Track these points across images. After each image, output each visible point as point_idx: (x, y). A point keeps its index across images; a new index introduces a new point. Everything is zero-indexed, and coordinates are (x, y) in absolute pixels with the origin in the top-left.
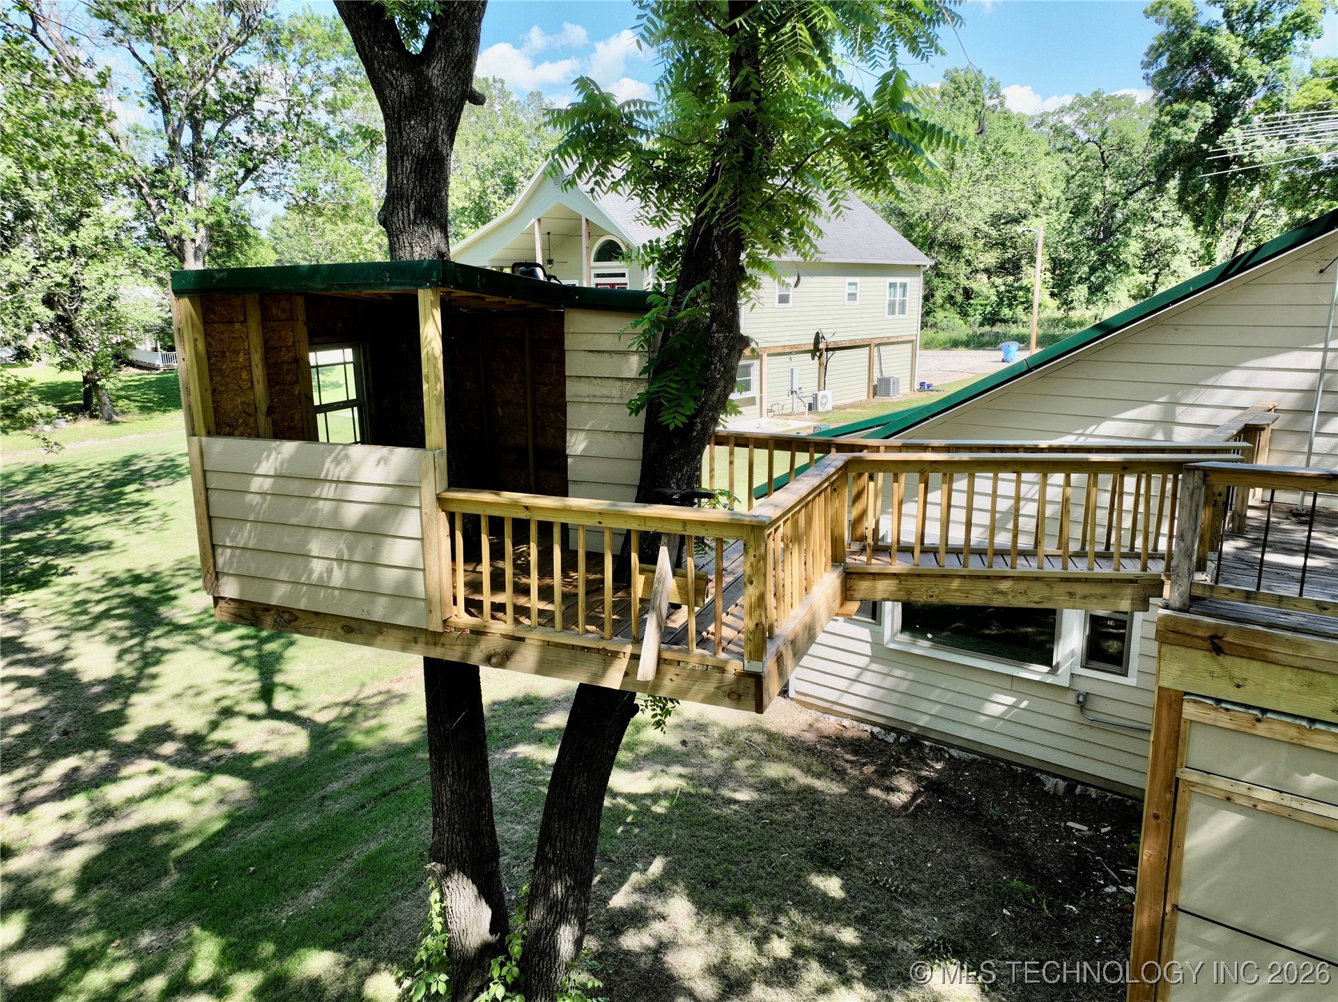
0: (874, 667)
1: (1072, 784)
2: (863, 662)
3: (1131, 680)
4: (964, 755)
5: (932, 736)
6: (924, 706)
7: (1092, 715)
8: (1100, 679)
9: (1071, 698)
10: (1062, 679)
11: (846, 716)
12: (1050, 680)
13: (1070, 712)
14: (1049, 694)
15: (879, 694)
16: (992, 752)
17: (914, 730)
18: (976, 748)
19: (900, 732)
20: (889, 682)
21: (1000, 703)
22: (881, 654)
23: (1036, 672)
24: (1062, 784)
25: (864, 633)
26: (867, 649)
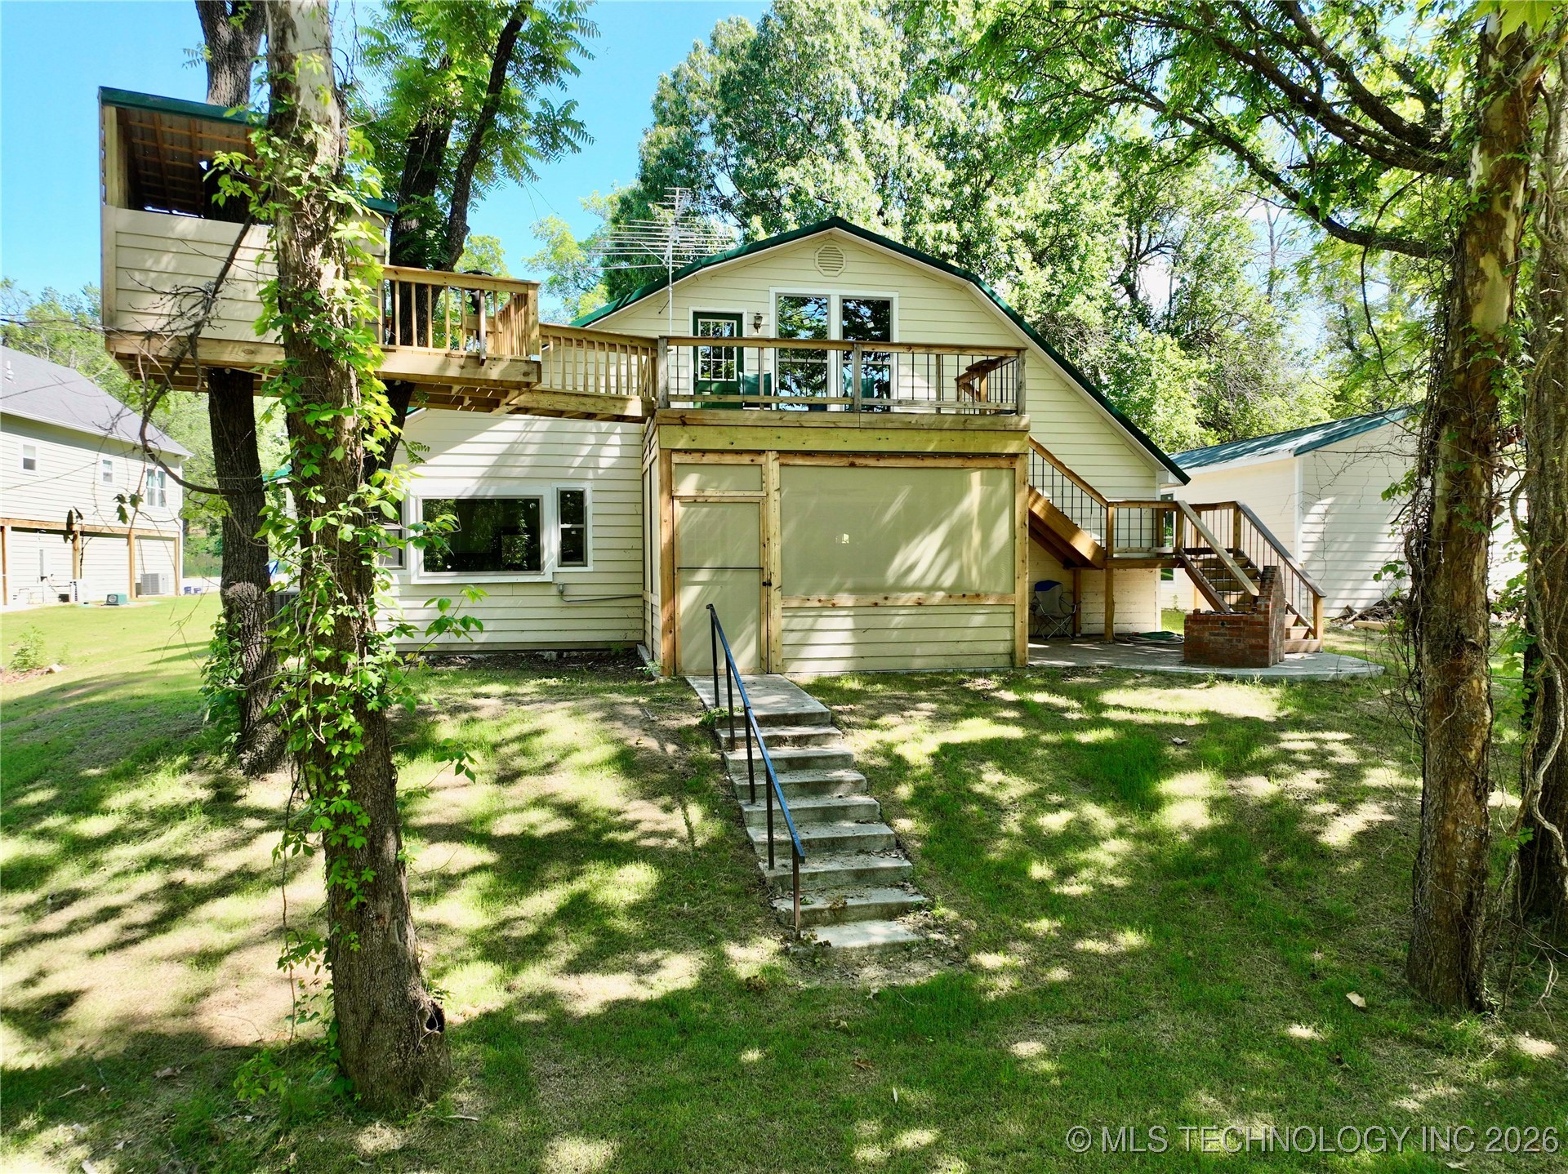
3: (590, 568)
4: (483, 655)
7: (567, 598)
8: (571, 571)
9: (554, 590)
10: (548, 578)
12: (540, 579)
13: (554, 601)
14: (540, 590)
16: (503, 647)
18: (492, 648)
22: (409, 592)
23: (531, 576)
24: (554, 655)
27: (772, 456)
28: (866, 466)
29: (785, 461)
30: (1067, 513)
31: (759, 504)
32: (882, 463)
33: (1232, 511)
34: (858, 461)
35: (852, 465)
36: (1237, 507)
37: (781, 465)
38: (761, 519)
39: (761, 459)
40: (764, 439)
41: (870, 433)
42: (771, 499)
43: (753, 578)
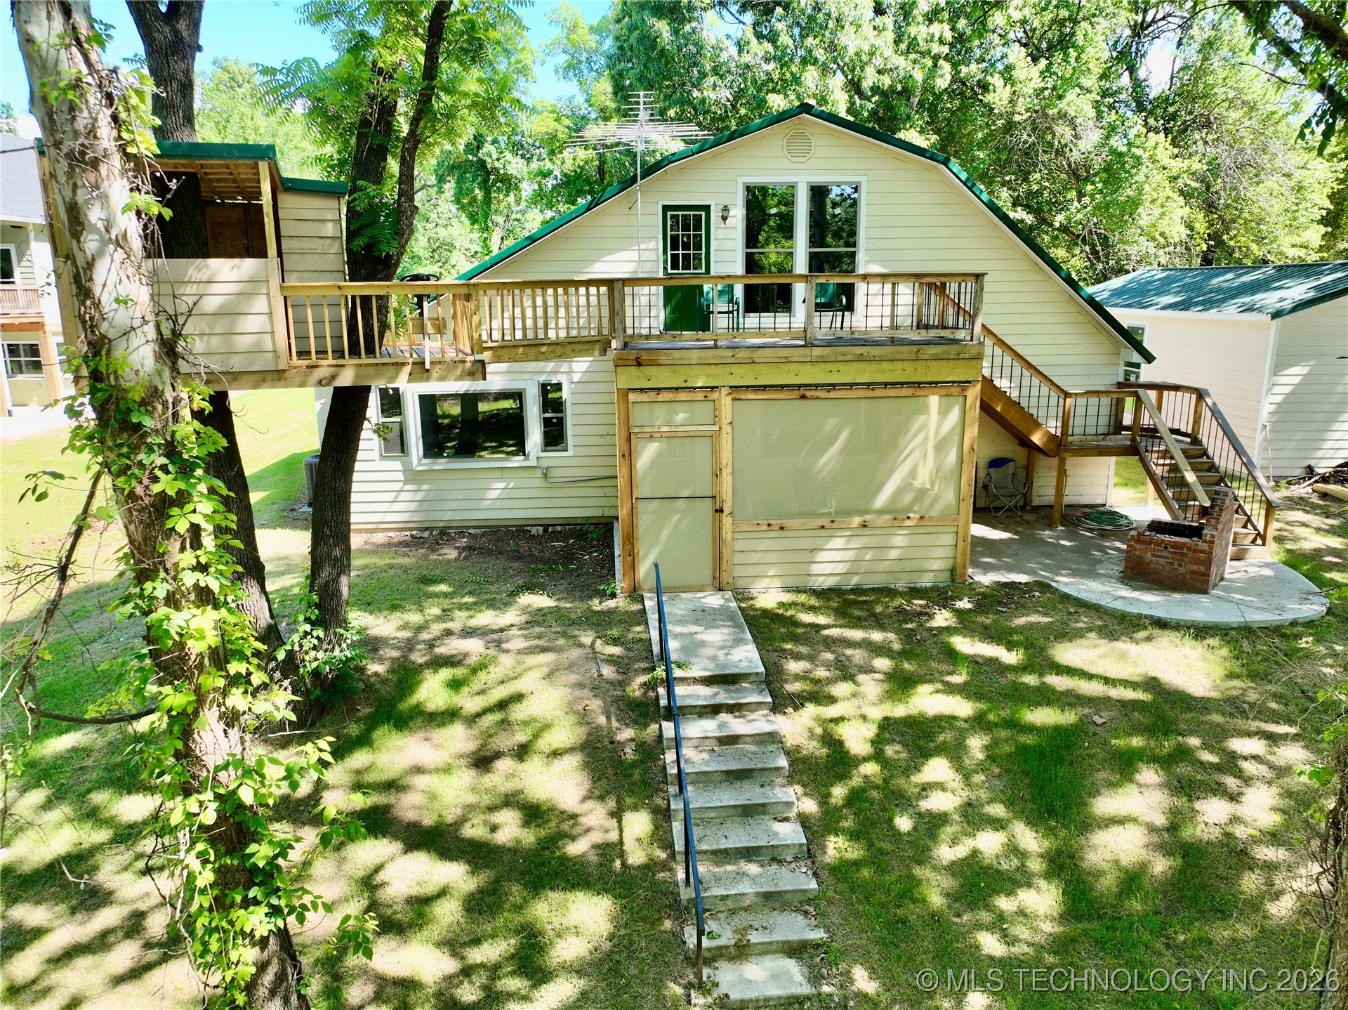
0: (408, 487)
1: (546, 527)
2: (398, 486)
3: (570, 453)
4: (478, 531)
5: (455, 524)
6: (447, 505)
7: (551, 480)
8: (554, 456)
9: (539, 473)
10: (533, 462)
11: (389, 530)
12: (525, 464)
13: (539, 482)
14: (526, 473)
15: (413, 506)
16: (495, 523)
17: (441, 524)
18: (485, 524)
19: (430, 529)
20: (419, 496)
21: (497, 489)
22: (412, 477)
23: (518, 461)
24: (541, 529)
25: (397, 465)
26: (400, 476)
27: (725, 391)
28: (817, 398)
29: (737, 396)
30: (1024, 403)
31: (714, 437)
32: (832, 395)
33: (1194, 396)
34: (808, 394)
35: (803, 397)
36: (1200, 395)
37: (734, 399)
38: (715, 451)
39: (715, 395)
40: (717, 375)
41: (822, 366)
42: (724, 433)
43: (707, 506)
